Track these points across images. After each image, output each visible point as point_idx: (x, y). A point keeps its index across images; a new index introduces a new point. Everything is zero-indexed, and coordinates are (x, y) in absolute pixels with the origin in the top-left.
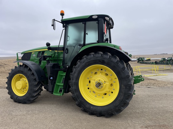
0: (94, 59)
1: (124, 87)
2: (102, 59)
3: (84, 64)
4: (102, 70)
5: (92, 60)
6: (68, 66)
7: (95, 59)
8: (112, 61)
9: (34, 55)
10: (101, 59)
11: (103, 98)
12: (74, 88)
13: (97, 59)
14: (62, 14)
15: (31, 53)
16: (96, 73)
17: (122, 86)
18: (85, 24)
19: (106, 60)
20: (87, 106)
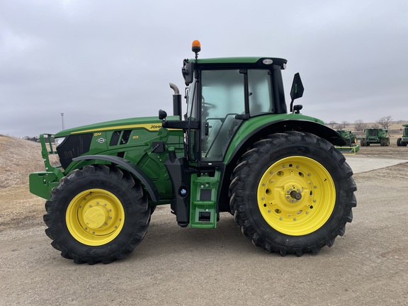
0: (287, 146)
1: (345, 194)
2: (305, 146)
3: (267, 156)
4: (291, 165)
5: (284, 147)
6: (210, 162)
7: (290, 146)
8: (321, 149)
9: (102, 140)
10: (302, 145)
11: (295, 220)
12: (247, 207)
13: (294, 145)
14: (196, 49)
15: (91, 134)
16: (280, 173)
17: (342, 192)
18: (246, 74)
19: (311, 147)
20: (278, 239)
